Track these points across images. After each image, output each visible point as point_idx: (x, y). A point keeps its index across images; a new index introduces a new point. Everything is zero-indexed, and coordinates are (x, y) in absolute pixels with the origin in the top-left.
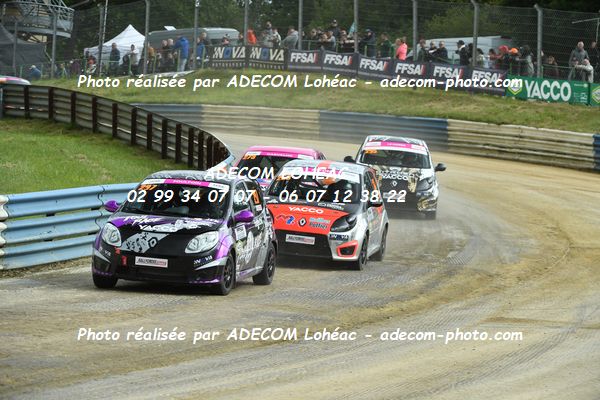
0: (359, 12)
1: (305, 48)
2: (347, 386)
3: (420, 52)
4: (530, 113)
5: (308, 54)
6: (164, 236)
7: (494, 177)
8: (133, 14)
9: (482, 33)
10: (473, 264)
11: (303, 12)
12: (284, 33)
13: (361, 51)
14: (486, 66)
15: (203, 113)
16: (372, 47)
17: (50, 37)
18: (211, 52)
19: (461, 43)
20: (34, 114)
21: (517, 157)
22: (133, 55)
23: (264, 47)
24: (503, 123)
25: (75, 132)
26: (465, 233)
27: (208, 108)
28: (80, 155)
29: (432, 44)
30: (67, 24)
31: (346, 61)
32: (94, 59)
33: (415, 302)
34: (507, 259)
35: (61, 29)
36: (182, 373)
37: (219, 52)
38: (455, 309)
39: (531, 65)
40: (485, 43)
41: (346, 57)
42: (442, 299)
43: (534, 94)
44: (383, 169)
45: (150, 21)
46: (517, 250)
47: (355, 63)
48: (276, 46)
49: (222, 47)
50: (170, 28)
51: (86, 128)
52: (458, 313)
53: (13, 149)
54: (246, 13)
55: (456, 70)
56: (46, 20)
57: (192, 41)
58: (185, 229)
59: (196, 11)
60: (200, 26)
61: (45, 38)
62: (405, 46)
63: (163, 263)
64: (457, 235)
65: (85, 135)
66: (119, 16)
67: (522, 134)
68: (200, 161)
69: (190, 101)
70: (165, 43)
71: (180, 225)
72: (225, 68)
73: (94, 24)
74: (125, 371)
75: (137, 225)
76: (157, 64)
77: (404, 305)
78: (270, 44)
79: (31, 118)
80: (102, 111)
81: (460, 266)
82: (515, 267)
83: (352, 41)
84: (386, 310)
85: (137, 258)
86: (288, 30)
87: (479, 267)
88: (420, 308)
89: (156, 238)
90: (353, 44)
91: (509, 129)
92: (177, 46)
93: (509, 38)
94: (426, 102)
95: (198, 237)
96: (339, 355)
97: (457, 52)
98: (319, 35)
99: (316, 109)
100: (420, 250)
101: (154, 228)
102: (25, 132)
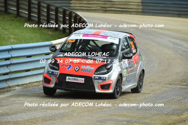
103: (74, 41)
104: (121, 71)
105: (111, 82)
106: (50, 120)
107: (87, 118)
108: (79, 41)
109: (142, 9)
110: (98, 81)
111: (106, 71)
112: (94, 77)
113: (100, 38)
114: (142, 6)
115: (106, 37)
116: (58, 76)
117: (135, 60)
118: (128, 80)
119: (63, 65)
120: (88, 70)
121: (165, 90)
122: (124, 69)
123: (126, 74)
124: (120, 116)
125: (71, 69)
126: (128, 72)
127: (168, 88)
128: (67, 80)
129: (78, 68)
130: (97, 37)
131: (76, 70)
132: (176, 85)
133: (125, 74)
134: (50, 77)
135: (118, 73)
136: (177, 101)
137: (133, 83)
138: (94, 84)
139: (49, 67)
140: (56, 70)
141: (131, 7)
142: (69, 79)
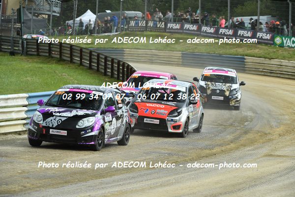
0: (202, 4)
1: (175, 21)
2: (195, 188)
3: (231, 24)
4: (286, 54)
5: (176, 24)
6: (66, 118)
7: (268, 85)
8: (90, 4)
9: (262, 14)
10: (257, 128)
11: (174, 4)
12: (164, 14)
13: (202, 22)
14: (264, 30)
15: (125, 53)
16: (208, 21)
17: (49, 16)
18: (128, 23)
19: (252, 19)
20: (41, 54)
21: (279, 75)
22: (90, 24)
23: (154, 21)
24: (272, 59)
25: (62, 63)
26: (254, 113)
27: (127, 51)
28: (64, 74)
29: (237, 20)
30: (57, 9)
31: (195, 28)
32: (71, 26)
33: (228, 147)
34: (274, 125)
35: (55, 12)
36: (114, 181)
37: (133, 23)
38: (249, 150)
39: (286, 30)
40: (264, 19)
41: (195, 26)
42: (242, 145)
43: (288, 44)
44: (212, 84)
45: (99, 8)
46: (279, 121)
47: (199, 29)
48: (160, 20)
49: (134, 20)
50: (108, 11)
51: (67, 61)
52: (250, 152)
53: (31, 70)
54: (146, 4)
55: (249, 32)
56: (47, 7)
57: (119, 18)
58: (77, 115)
59: (121, 3)
60: (123, 10)
61: (47, 16)
62: (224, 20)
63: (64, 133)
64: (250, 114)
65: (66, 64)
66: (83, 5)
67: (281, 64)
68: (123, 77)
69: (118, 47)
70: (106, 19)
71: (74, 113)
72: (136, 31)
73: (71, 9)
74: (86, 180)
75: (52, 113)
76: (102, 29)
77: (223, 148)
78: (158, 19)
79: (40, 56)
80: (74, 52)
81: (251, 129)
82: (278, 129)
83: (198, 18)
84: (214, 151)
85: (51, 130)
86: (166, 12)
87: (260, 130)
88: (231, 150)
89: (61, 120)
90: (198, 19)
91: (275, 62)
92: (112, 20)
93: (275, 16)
94: (234, 48)
95: (83, 119)
96: (191, 173)
97: (250, 23)
98: (182, 15)
99: (180, 51)
100: (231, 121)
101: (60, 114)
102: (37, 62)
104: (188, 115)
105: (181, 124)
109: (182, 62)
110: (170, 122)
111: (177, 114)
112: (168, 119)
114: (182, 60)
116: (137, 118)
118: (192, 121)
119: (142, 109)
120: (162, 113)
122: (190, 113)
123: (192, 117)
124: (162, 149)
125: (148, 112)
126: (193, 115)
128: (144, 122)
131: (153, 113)
135: (186, 116)
136: (209, 138)
137: (195, 124)
138: (168, 125)
140: (135, 112)
141: (173, 60)
142: (146, 120)
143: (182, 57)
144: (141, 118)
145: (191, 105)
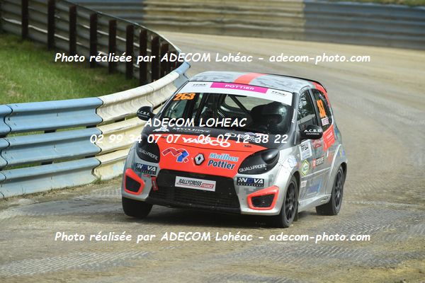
15: (146, 5)
103: (192, 98)
104: (297, 167)
105: (275, 191)
106: (98, 275)
107: (179, 272)
108: (201, 96)
109: (305, 27)
110: (246, 187)
111: (264, 165)
112: (238, 178)
113: (251, 90)
114: (305, 21)
115: (263, 89)
116: (156, 176)
117: (326, 141)
118: (311, 185)
119: (169, 150)
120: (223, 163)
121: (356, 210)
122: (303, 161)
123: (308, 173)
124: (254, 268)
125: (186, 160)
126: (312, 169)
127: (362, 207)
128: (176, 185)
129: (202, 159)
130: (242, 89)
131: (198, 162)
132: (380, 199)
133: (305, 172)
134: (140, 176)
135: (291, 170)
136: (383, 237)
137: (321, 194)
138: (238, 195)
139: (136, 155)
140: (153, 161)
141: (281, 22)
142: (181, 182)
143: (305, 12)
144: (168, 175)
145: (308, 142)
